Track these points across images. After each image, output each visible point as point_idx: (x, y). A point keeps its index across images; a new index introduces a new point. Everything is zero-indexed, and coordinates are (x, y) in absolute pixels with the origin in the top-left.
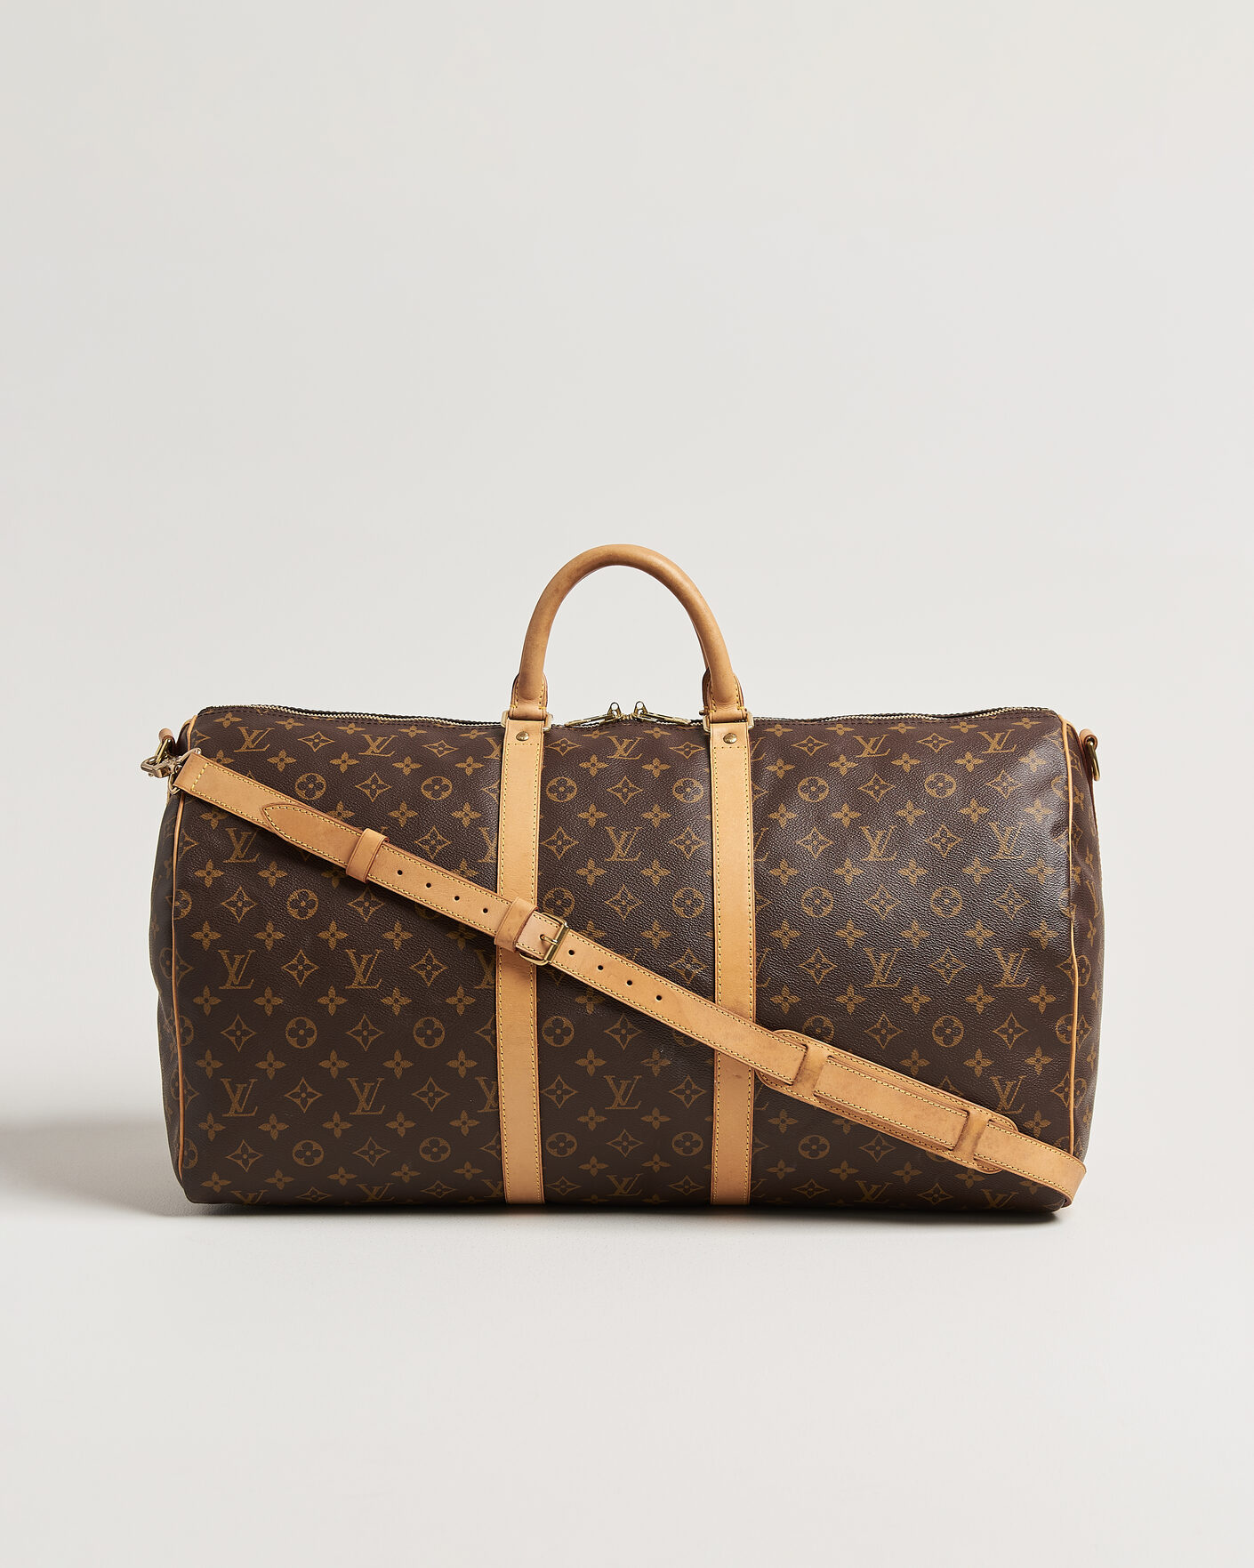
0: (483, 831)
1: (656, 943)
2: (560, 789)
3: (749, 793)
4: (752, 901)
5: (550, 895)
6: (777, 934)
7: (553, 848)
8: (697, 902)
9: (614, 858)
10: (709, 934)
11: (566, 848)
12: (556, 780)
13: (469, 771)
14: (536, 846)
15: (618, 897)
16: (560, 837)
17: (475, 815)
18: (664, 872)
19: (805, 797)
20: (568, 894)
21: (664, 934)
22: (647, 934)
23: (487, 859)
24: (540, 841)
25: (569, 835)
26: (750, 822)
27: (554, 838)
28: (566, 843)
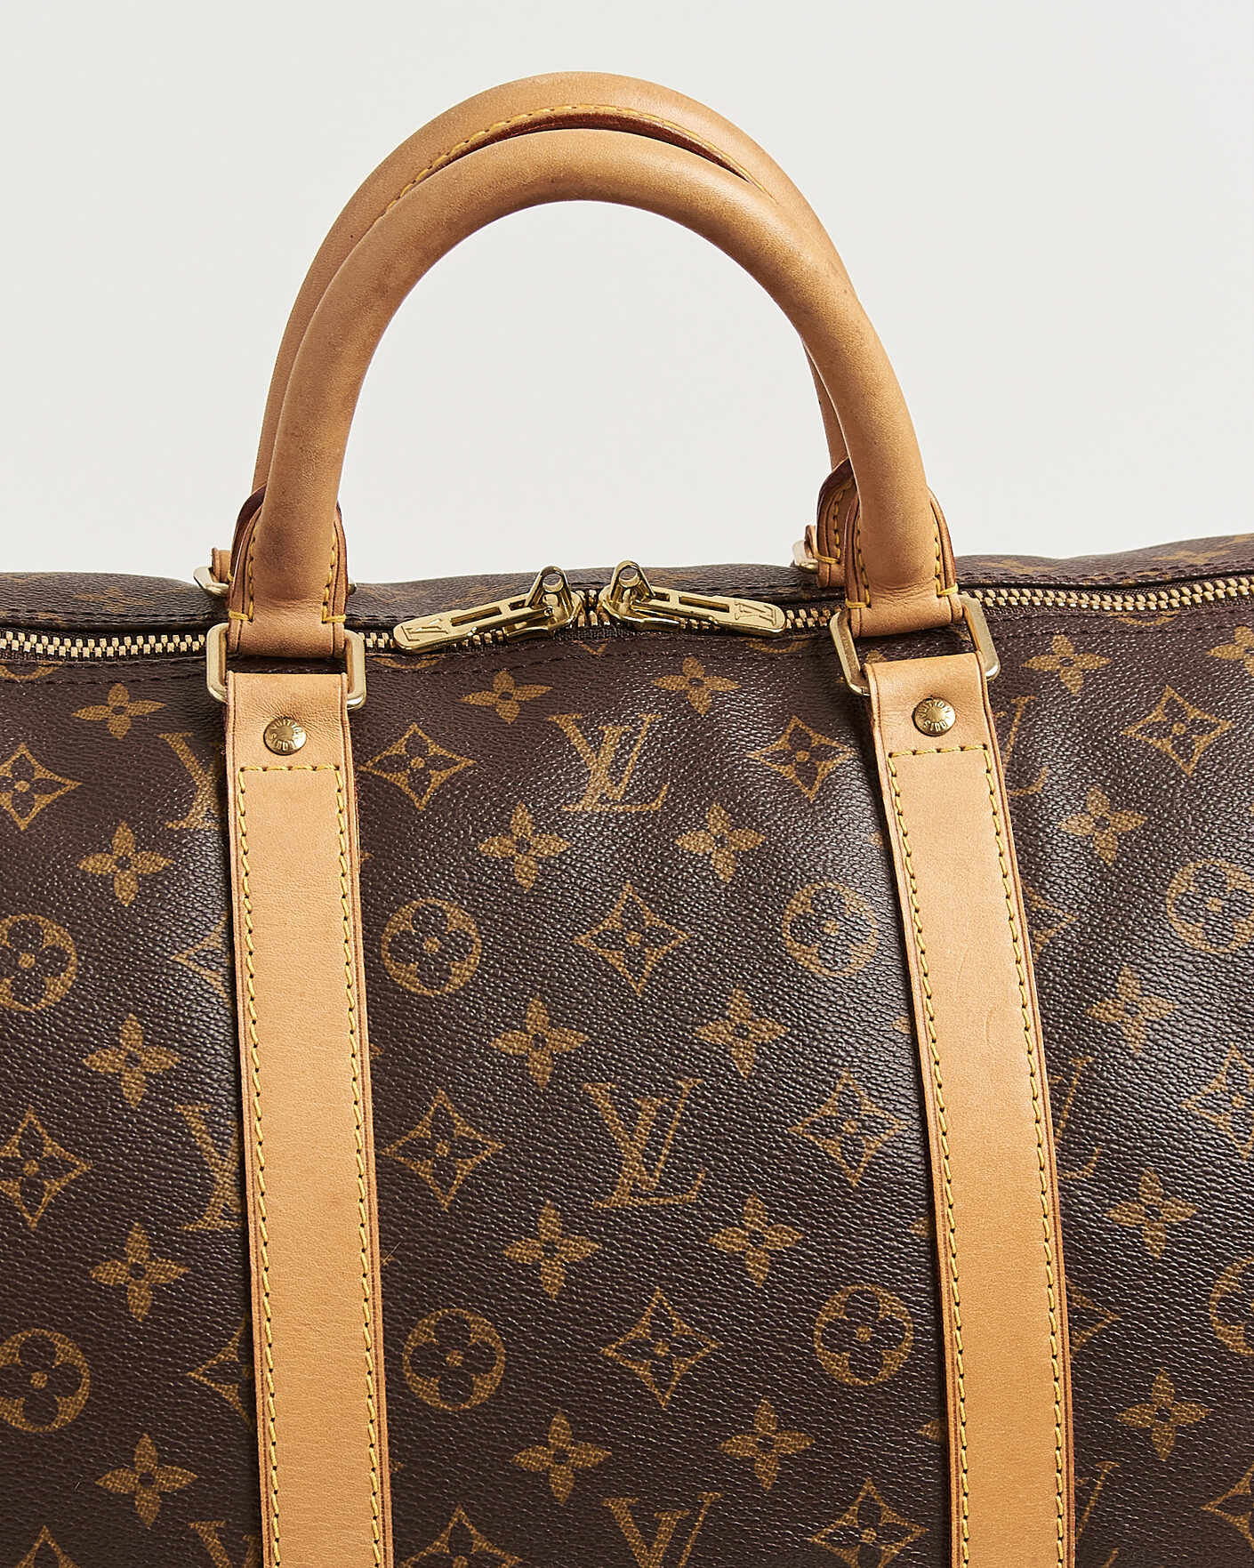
0: (193, 1115)
1: (767, 1471)
2: (427, 945)
3: (1019, 926)
4: (1058, 1319)
5: (423, 1333)
6: (1137, 1416)
7: (423, 1169)
8: (888, 1333)
9: (620, 1198)
10: (928, 1430)
11: (464, 1168)
12: (407, 910)
13: (126, 890)
14: (366, 1162)
15: (641, 1331)
16: (442, 1127)
17: (161, 1060)
18: (782, 1238)
19: (1190, 934)
20: (481, 1330)
21: (793, 1443)
22: (739, 1446)
23: (213, 1220)
24: (377, 1144)
25: (472, 1119)
26: (1035, 1038)
27: (422, 1130)
28: (466, 1148)
